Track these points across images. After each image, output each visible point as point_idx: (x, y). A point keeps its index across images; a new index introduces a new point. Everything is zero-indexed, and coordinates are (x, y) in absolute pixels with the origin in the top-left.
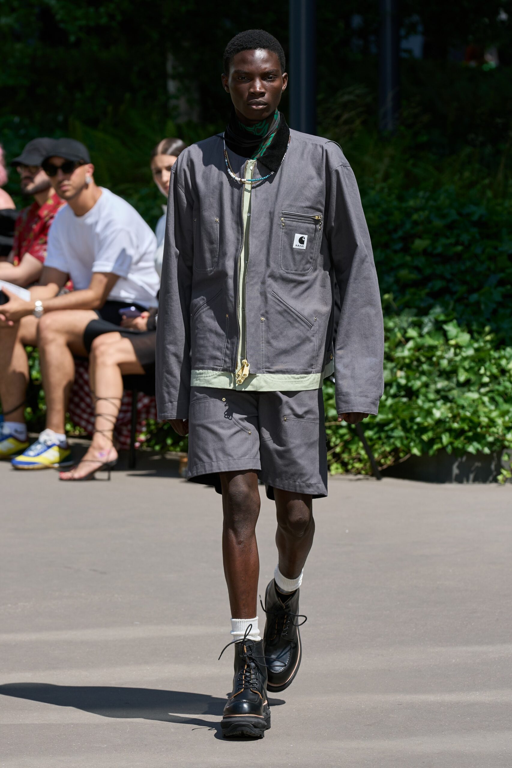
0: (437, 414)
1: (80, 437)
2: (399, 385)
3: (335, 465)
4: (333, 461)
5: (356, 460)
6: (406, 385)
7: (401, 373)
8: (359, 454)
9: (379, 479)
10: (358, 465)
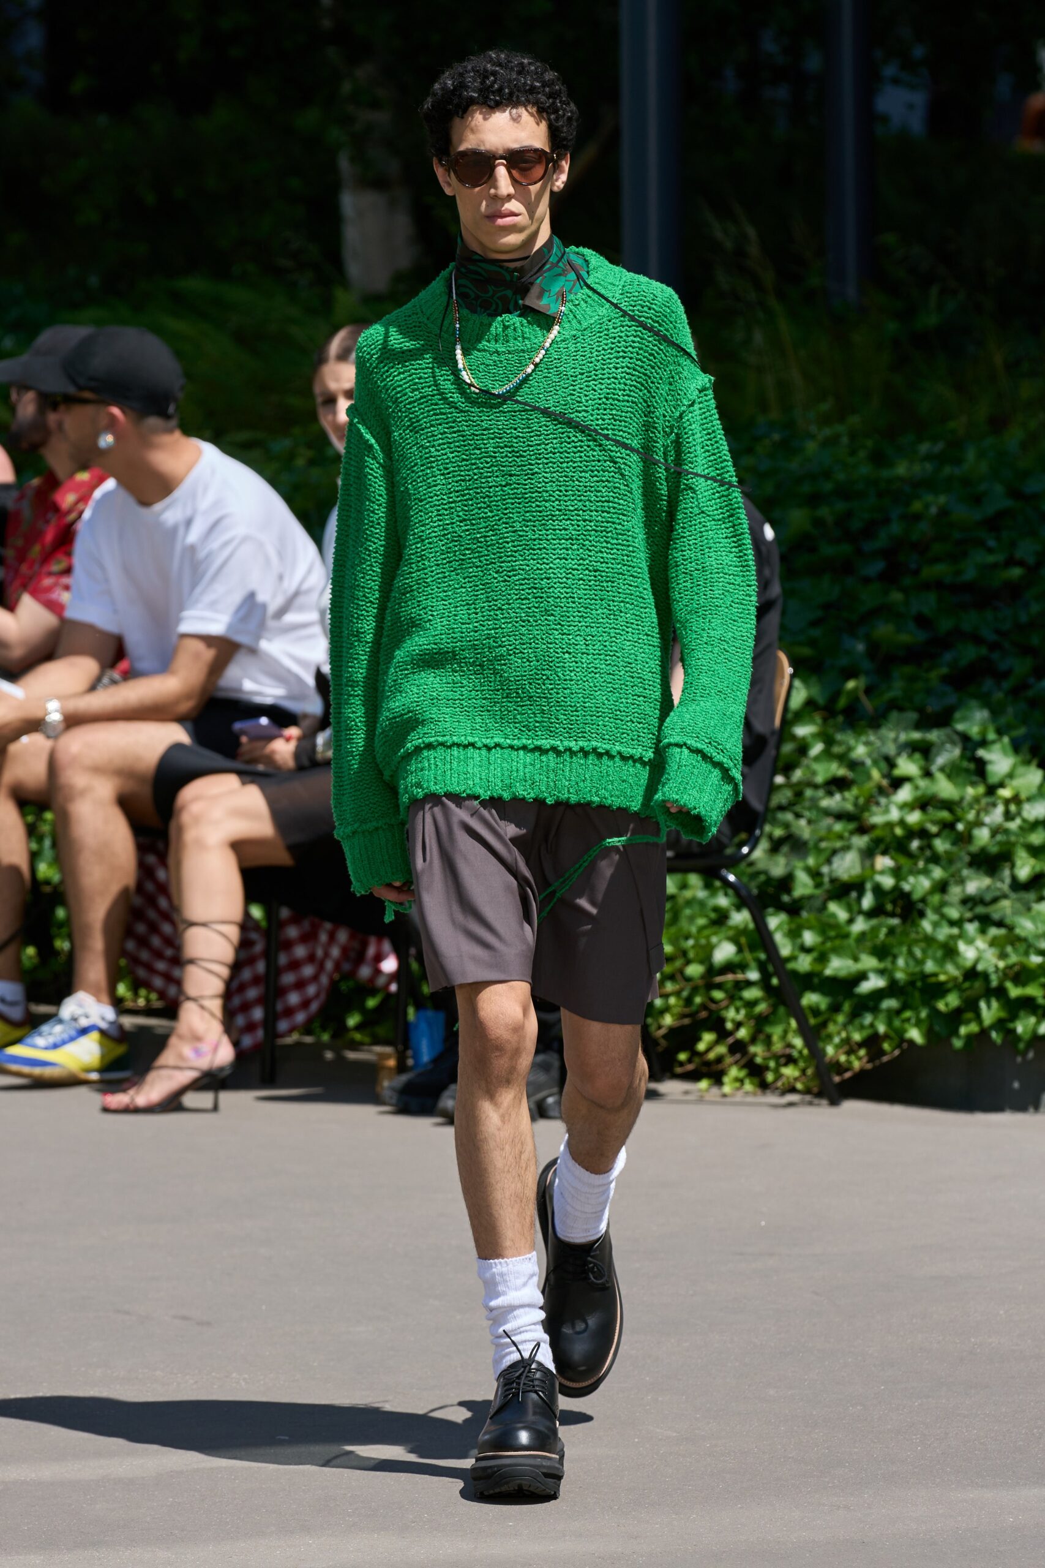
0: (968, 953)
1: (149, 1012)
2: (878, 890)
3: (734, 1072)
4: (729, 1060)
5: (783, 1061)
6: (897, 888)
7: (883, 862)
8: (790, 1046)
9: (834, 1102)
10: (789, 1072)
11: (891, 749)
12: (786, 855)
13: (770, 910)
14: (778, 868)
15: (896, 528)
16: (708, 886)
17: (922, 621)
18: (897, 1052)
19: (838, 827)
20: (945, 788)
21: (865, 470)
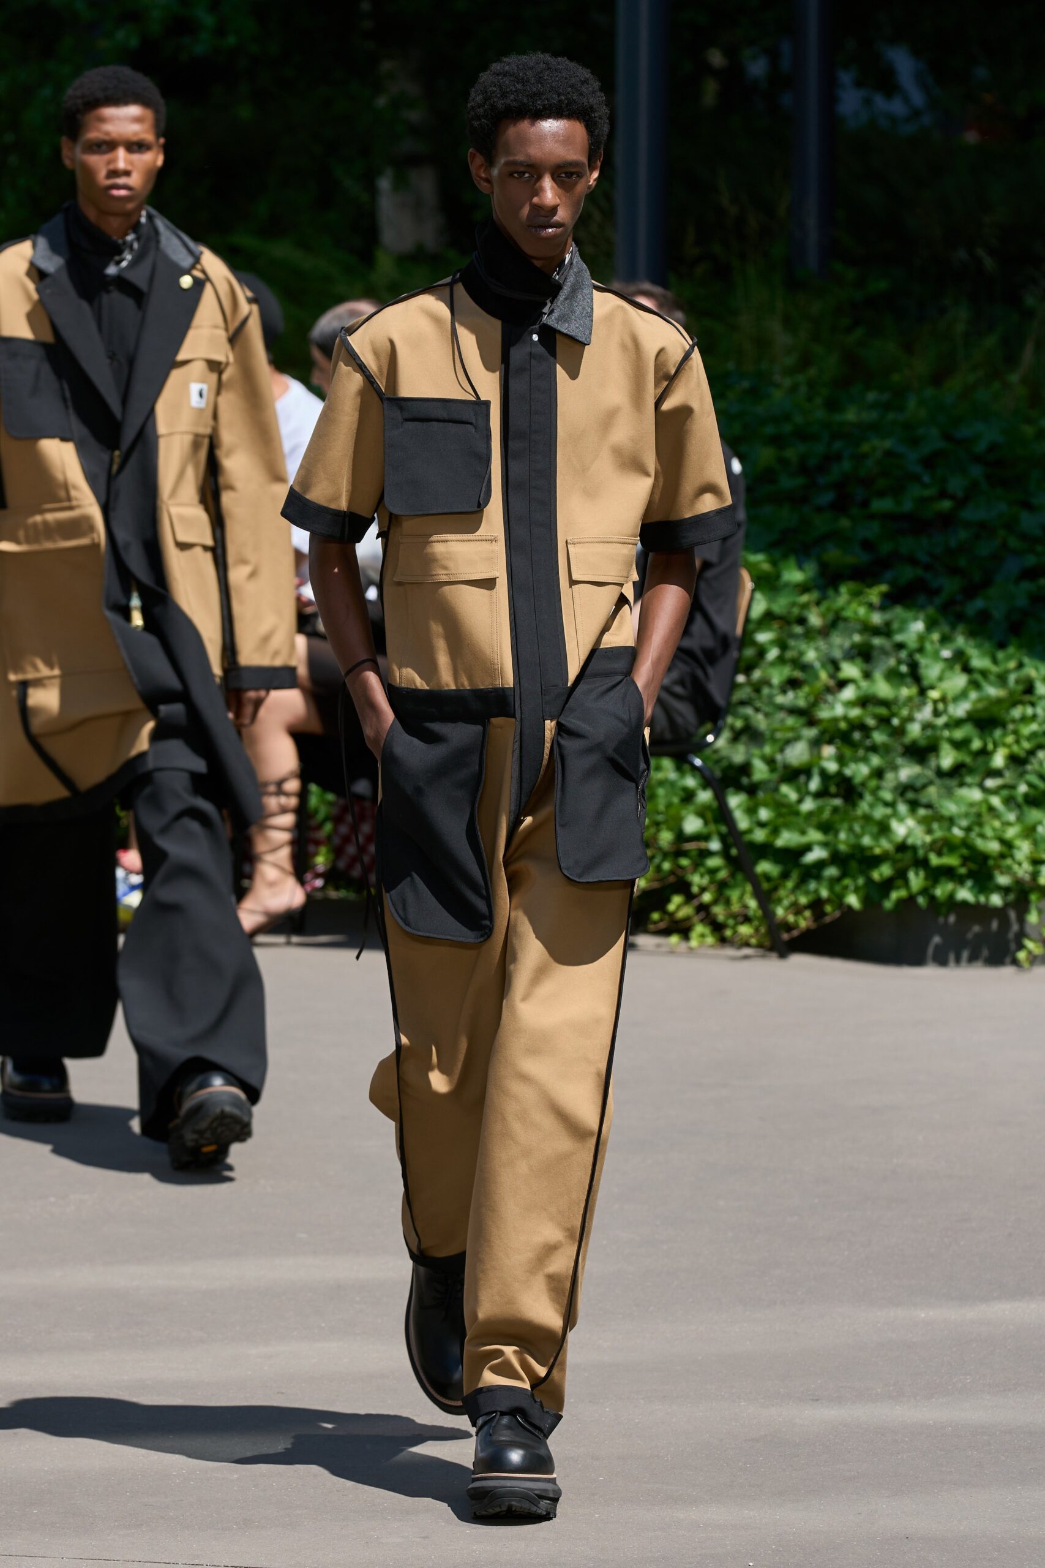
0: (900, 830)
2: (823, 774)
3: (699, 929)
4: (696, 919)
5: (740, 919)
6: (839, 774)
7: (828, 751)
8: (746, 907)
9: (783, 955)
10: (745, 930)
11: (837, 654)
12: (746, 744)
13: (731, 790)
14: (738, 755)
15: (846, 465)
16: (679, 768)
17: (867, 545)
18: (837, 914)
19: (791, 721)
20: (883, 688)
21: (820, 414)
